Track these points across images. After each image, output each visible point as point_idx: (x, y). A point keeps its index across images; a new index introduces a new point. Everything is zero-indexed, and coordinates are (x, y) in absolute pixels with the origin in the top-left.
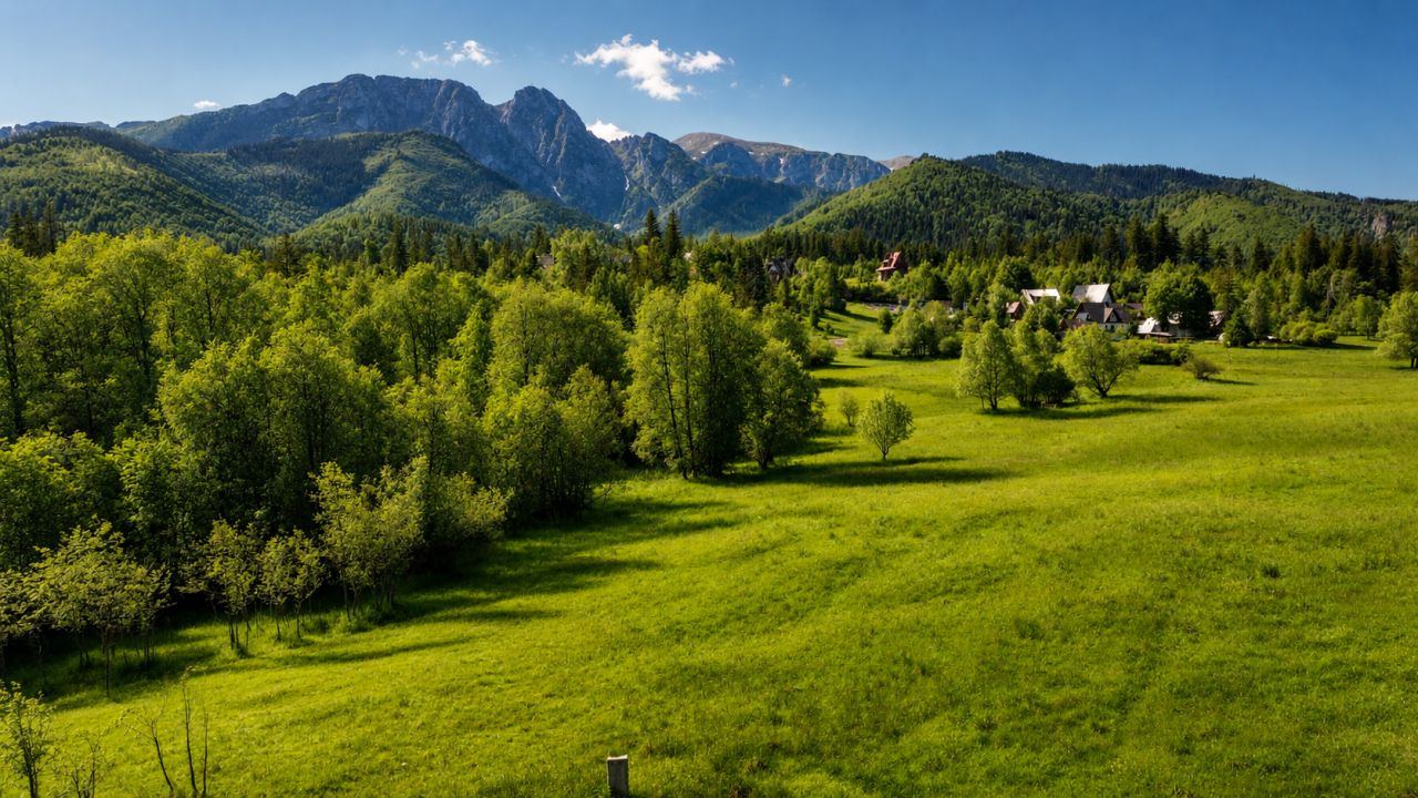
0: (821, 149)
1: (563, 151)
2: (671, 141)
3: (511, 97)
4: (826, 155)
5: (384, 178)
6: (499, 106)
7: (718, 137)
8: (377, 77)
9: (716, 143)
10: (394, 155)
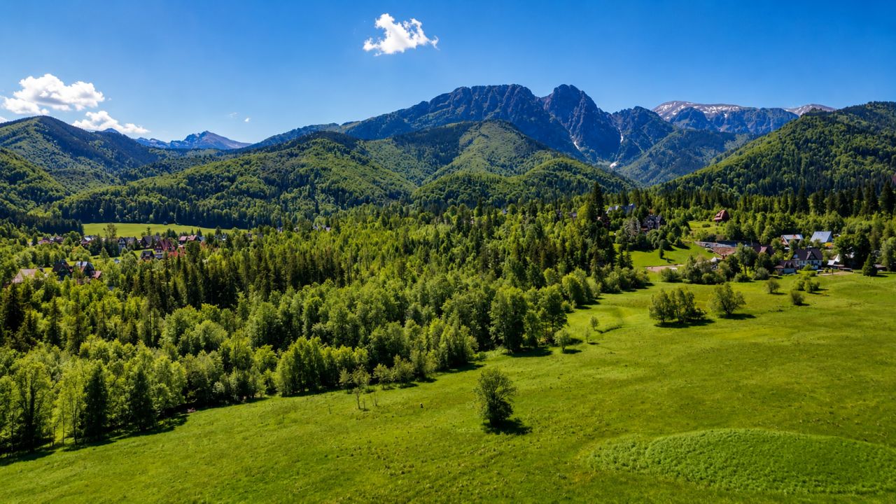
0: (753, 106)
1: (581, 122)
2: (651, 110)
3: (551, 92)
4: (755, 110)
5: (471, 147)
6: (543, 98)
7: (684, 103)
8: (473, 87)
9: (683, 107)
10: (477, 133)
